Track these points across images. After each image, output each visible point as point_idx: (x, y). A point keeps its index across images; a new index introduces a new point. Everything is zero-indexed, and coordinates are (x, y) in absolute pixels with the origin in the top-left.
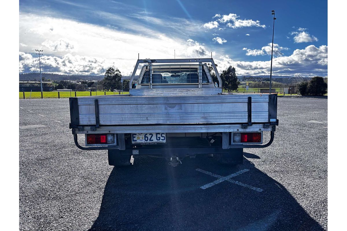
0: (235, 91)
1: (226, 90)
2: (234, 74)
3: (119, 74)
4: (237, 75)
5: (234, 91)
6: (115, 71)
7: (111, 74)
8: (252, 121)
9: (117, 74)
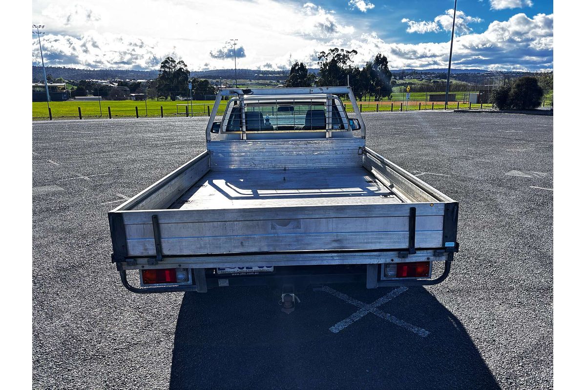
0: (387, 98)
1: (371, 95)
2: (386, 66)
3: (184, 69)
4: (390, 68)
5: (385, 98)
6: (176, 63)
7: (169, 68)
8: (416, 246)
9: (181, 69)
